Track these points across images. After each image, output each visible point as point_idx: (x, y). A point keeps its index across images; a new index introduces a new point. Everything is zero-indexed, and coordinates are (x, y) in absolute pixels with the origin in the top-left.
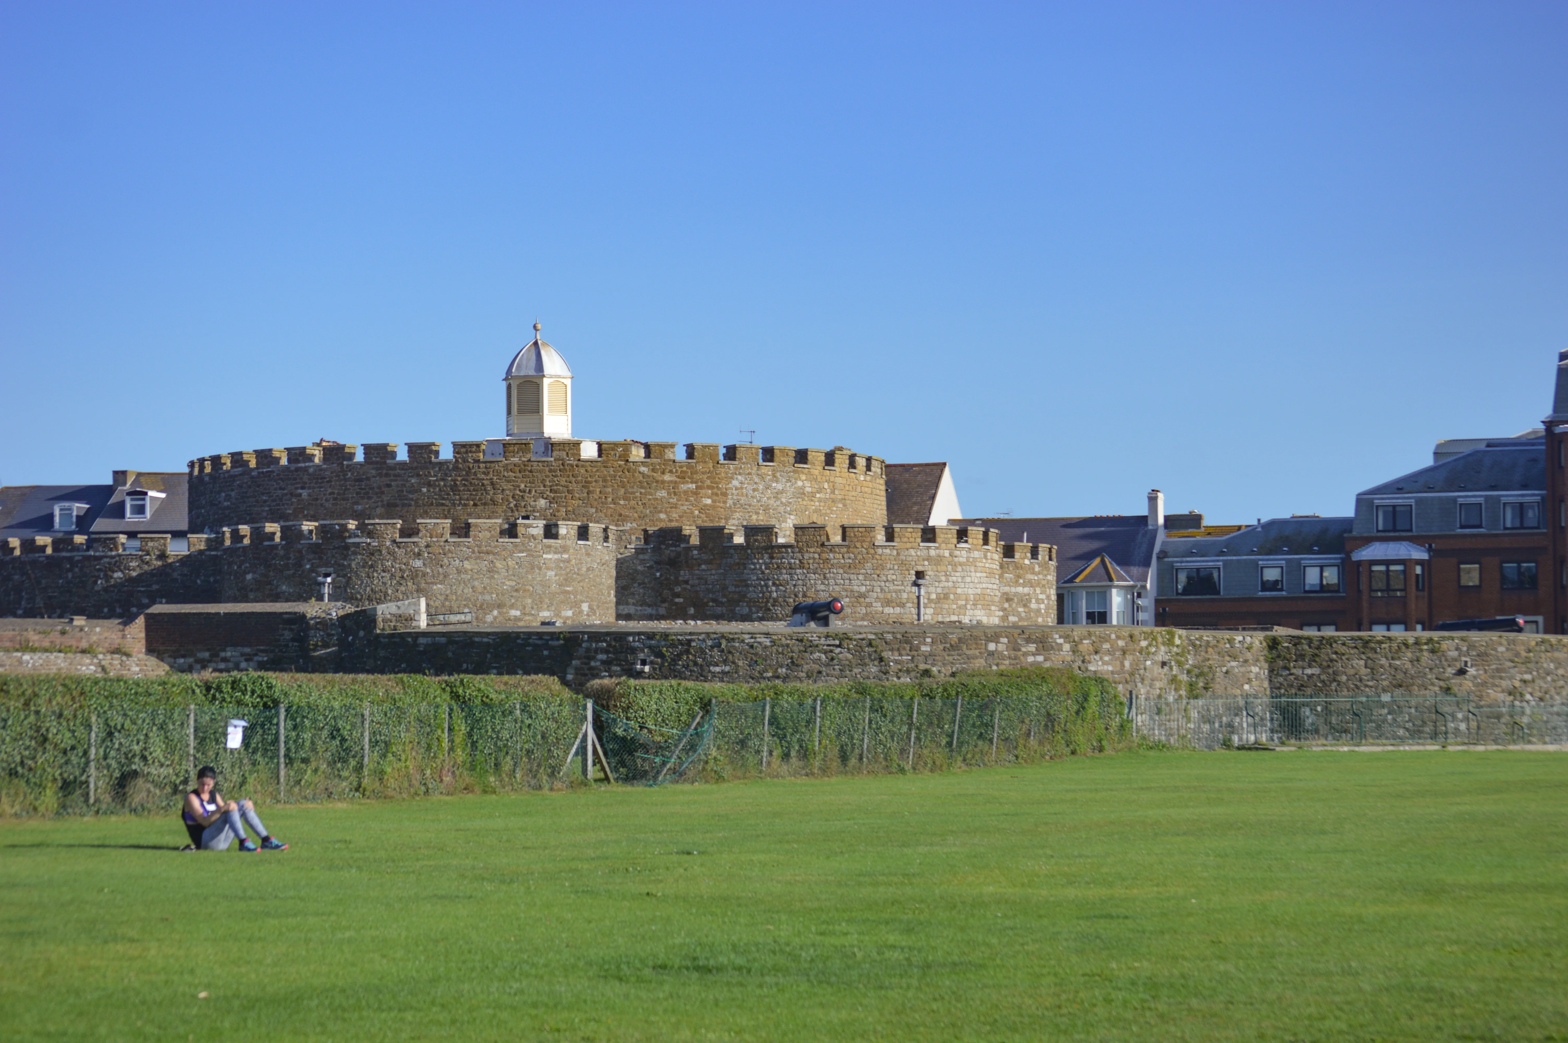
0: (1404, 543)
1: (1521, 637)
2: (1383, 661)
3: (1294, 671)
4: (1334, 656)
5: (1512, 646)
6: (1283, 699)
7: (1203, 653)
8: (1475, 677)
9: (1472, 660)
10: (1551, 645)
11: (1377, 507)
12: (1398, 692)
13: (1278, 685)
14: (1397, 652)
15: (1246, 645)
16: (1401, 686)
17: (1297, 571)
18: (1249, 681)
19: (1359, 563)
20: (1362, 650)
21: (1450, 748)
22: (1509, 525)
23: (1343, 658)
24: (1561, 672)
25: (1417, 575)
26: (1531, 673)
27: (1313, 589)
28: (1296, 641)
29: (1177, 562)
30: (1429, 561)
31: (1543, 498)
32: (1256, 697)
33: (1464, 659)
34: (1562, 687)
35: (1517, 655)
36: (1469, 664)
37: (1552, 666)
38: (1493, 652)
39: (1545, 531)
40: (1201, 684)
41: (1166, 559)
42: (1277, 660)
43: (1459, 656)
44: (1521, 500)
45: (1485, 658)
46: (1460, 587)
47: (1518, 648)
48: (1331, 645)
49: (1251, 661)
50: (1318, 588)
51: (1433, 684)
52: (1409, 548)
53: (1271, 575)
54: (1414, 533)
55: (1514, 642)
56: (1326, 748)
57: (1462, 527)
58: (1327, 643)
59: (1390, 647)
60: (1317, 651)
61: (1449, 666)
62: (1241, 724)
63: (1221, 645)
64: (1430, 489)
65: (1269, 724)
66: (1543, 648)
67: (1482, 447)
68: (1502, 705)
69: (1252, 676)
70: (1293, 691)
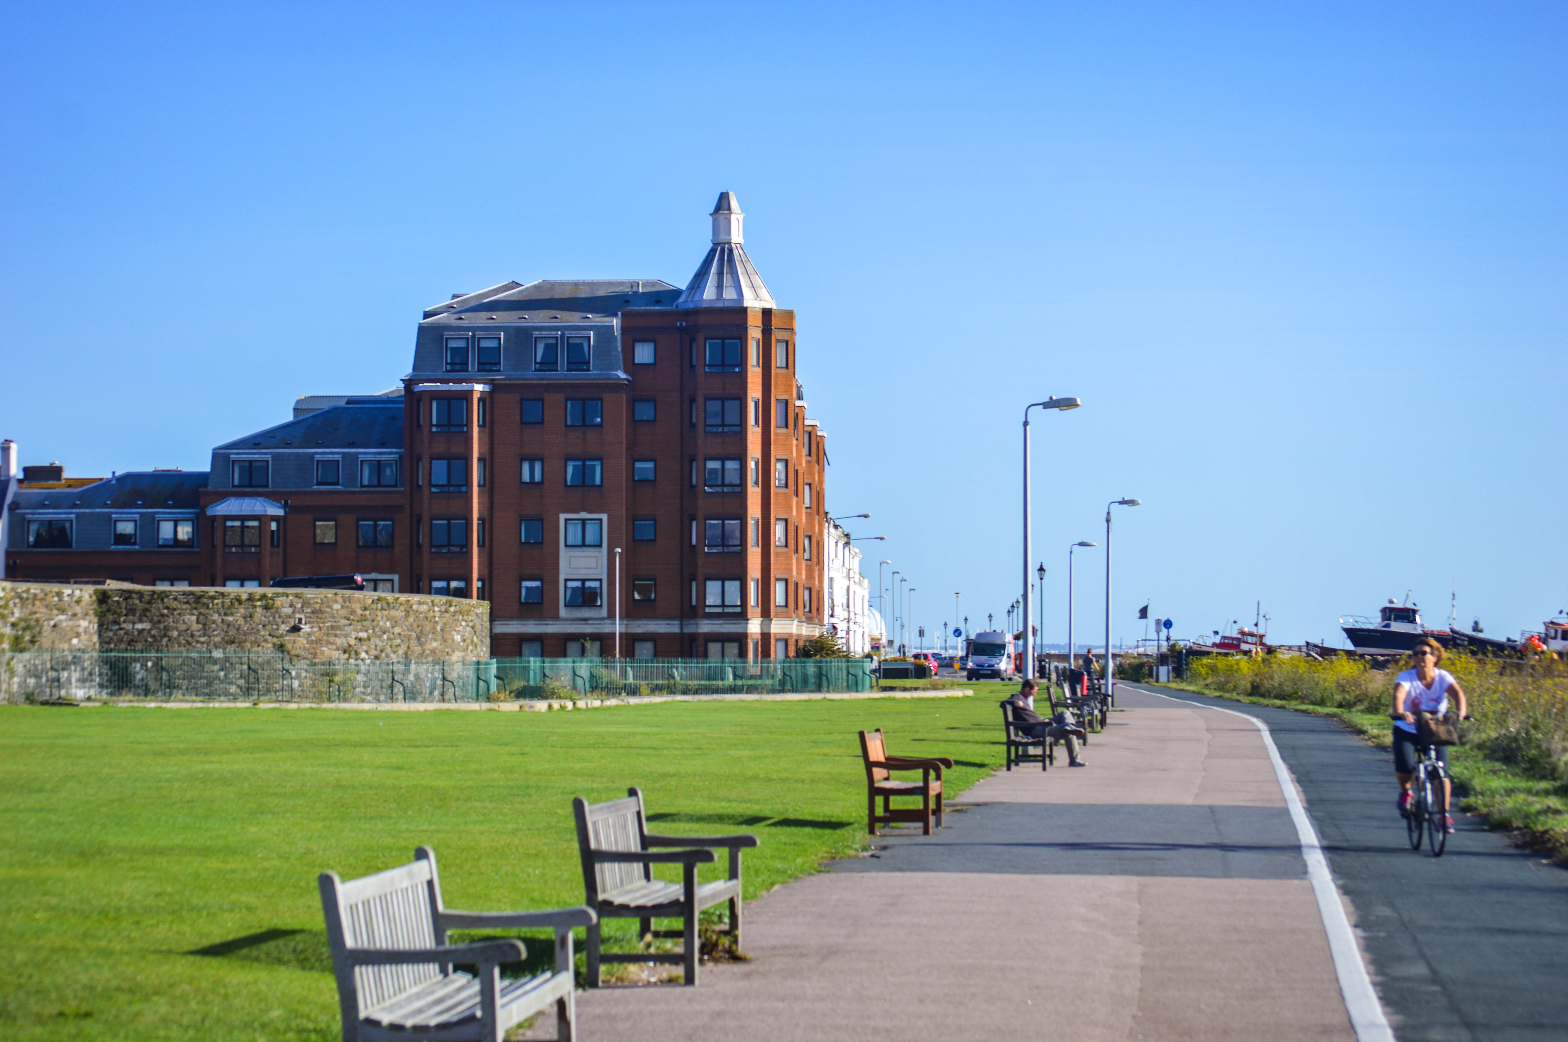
0: (260, 499)
1: (358, 594)
2: (216, 617)
3: (124, 625)
4: (165, 611)
5: (348, 604)
6: (113, 654)
7: (30, 606)
8: (309, 634)
9: (306, 617)
10: (388, 604)
11: (233, 462)
12: (231, 648)
13: (107, 640)
14: (229, 608)
15: (75, 599)
16: (233, 642)
17: (150, 525)
18: (78, 635)
19: (214, 518)
20: (194, 605)
21: (261, 706)
22: (366, 482)
23: (175, 613)
24: (397, 630)
25: (273, 532)
26: (367, 631)
27: (167, 543)
28: (127, 595)
29: (29, 514)
30: (284, 517)
31: (401, 457)
32: (84, 651)
33: (298, 616)
34: (399, 645)
35: (353, 612)
36: (303, 622)
37: (388, 624)
38: (328, 609)
39: (402, 489)
40: (27, 638)
41: (18, 511)
42: (108, 614)
43: (293, 612)
44: (379, 458)
45: (320, 616)
46: (315, 543)
47: (353, 606)
48: (162, 600)
49: (79, 615)
50: (172, 543)
51: (266, 641)
52: (265, 504)
53: (126, 528)
54: (270, 489)
55: (350, 599)
56: (132, 704)
57: (318, 484)
58: (158, 597)
59: (223, 602)
60: (148, 606)
61: (283, 623)
62: (69, 680)
63: (49, 598)
64: (288, 445)
65: (98, 680)
66: (379, 606)
67: (342, 403)
68: (337, 662)
69: (81, 630)
70: (123, 646)
